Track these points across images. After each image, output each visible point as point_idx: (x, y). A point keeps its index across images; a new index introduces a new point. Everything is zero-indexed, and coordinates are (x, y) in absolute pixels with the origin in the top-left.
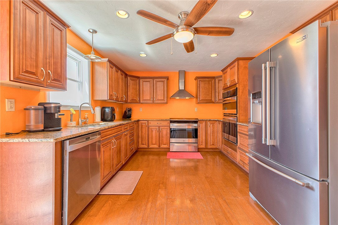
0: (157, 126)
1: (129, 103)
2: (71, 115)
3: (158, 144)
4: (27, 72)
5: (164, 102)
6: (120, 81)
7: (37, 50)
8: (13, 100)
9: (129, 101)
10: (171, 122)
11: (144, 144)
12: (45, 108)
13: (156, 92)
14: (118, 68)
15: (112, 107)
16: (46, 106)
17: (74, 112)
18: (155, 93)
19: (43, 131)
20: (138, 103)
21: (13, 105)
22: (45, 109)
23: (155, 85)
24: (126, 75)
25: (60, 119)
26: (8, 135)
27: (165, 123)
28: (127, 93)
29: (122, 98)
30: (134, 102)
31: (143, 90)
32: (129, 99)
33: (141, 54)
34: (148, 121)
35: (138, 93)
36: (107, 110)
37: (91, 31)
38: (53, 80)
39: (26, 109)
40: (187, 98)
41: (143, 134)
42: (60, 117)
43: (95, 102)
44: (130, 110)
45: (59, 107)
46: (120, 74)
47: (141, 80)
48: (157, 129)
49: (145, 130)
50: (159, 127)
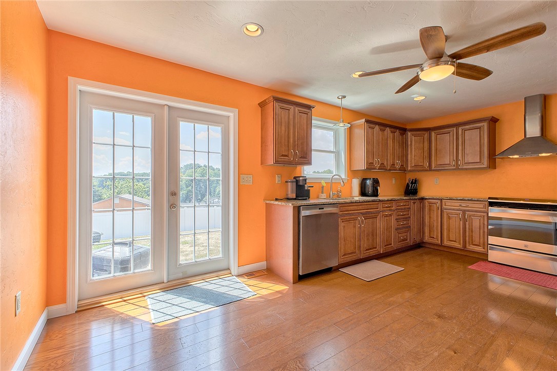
0: (461, 210)
1: (410, 171)
2: (323, 187)
3: (462, 242)
4: (283, 156)
5: (482, 166)
6: (390, 142)
7: (289, 138)
8: (280, 176)
9: (409, 168)
10: (492, 204)
11: (434, 238)
12: (296, 180)
13: (464, 149)
14: (383, 125)
15: (374, 179)
16: (297, 179)
17: (325, 185)
18: (460, 152)
19: (295, 199)
20: (428, 170)
21: (280, 179)
22: (297, 182)
23: (460, 137)
24: (403, 131)
25: (309, 190)
26: (277, 200)
27: (479, 206)
28: (404, 157)
29: (394, 165)
30: (419, 169)
31: (437, 149)
32: (409, 166)
33: (414, 98)
34: (441, 200)
35: (426, 154)
36: (369, 182)
37: (340, 97)
38: (300, 158)
39: (286, 182)
40: (544, 155)
41: (432, 220)
42: (309, 188)
43: (353, 173)
44: (415, 182)
45: (305, 180)
46: (389, 132)
47: (433, 134)
48: (458, 215)
49: (436, 215)
50: (464, 212)
